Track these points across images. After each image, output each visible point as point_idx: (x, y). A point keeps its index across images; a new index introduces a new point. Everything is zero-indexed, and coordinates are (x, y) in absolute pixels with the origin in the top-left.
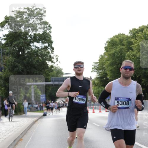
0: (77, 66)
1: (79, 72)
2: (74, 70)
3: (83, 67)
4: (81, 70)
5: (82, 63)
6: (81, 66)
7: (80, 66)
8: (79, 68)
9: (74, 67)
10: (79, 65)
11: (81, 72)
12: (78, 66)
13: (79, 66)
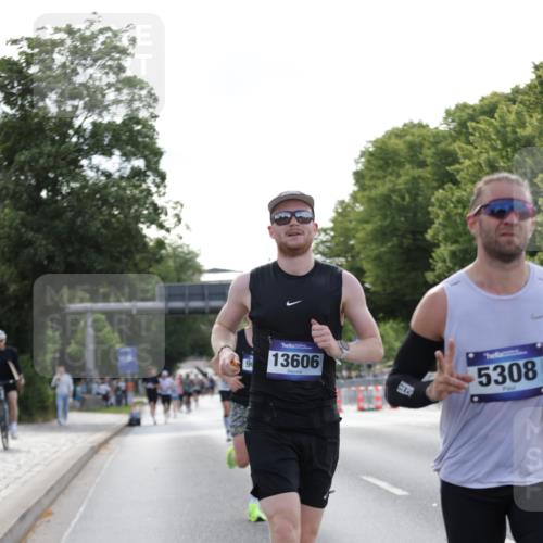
0: (283, 215)
1: (291, 242)
2: (271, 234)
3: (312, 219)
4: (303, 233)
5: (308, 202)
6: (304, 215)
7: (298, 215)
8: (294, 221)
9: (273, 220)
10: (293, 209)
11: (300, 240)
12: (289, 216)
13: (293, 214)
